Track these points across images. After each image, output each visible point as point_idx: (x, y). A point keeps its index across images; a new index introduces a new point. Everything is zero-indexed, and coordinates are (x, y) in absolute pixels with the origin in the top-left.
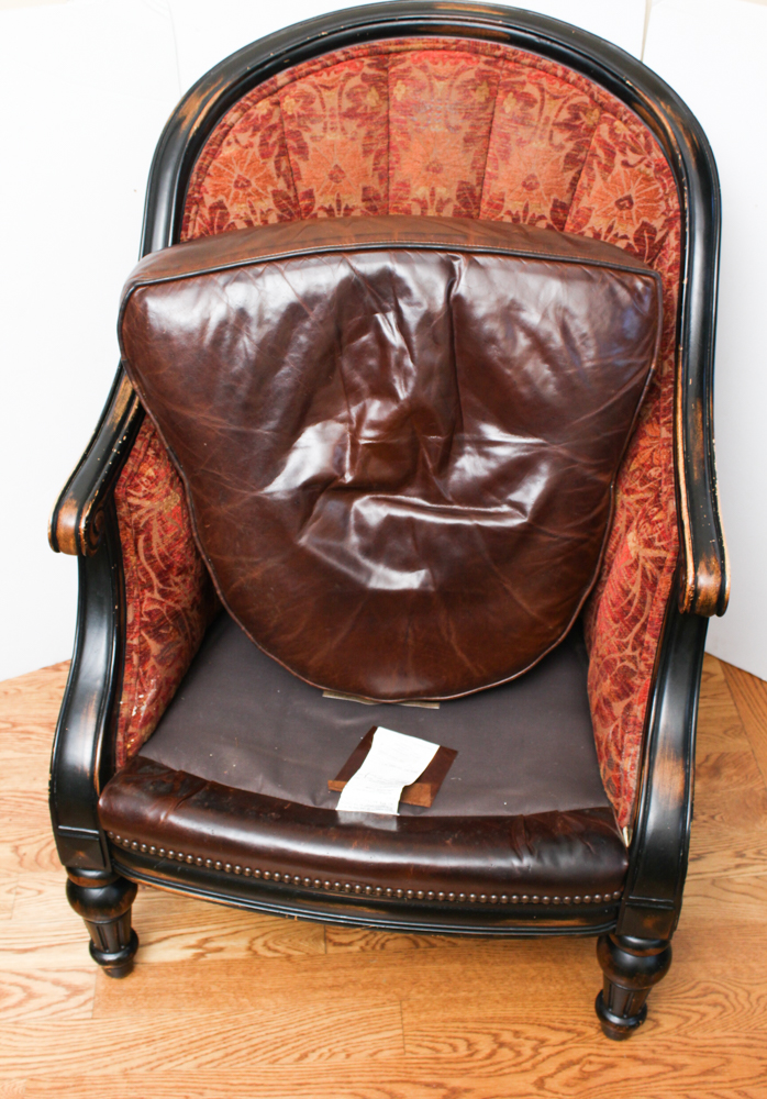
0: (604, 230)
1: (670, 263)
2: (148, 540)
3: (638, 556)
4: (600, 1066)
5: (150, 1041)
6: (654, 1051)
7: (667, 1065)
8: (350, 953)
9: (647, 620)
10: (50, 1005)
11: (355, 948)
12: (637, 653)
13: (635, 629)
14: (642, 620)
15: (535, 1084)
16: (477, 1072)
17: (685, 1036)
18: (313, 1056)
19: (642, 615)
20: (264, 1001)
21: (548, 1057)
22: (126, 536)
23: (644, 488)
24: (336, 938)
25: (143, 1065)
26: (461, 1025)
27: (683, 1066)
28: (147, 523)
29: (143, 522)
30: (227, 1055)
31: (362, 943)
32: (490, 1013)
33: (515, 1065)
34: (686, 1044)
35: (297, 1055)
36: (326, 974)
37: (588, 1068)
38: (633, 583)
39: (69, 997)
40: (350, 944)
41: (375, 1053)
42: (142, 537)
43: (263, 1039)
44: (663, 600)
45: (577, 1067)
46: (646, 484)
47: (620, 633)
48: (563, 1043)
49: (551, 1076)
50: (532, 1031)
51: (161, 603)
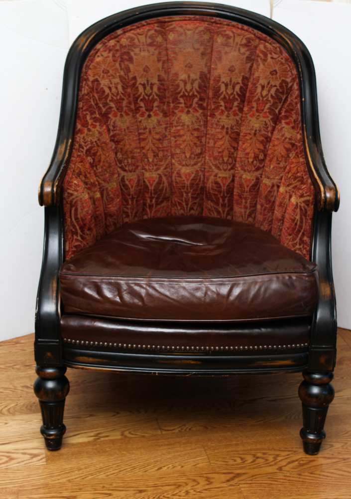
0: (266, 84)
1: (296, 95)
2: (76, 210)
3: (297, 203)
4: (307, 461)
5: (79, 470)
6: (332, 455)
7: (340, 459)
8: (174, 433)
9: (304, 230)
10: (23, 461)
11: (177, 431)
12: (301, 246)
13: (300, 236)
14: (302, 231)
15: (277, 469)
16: (248, 467)
17: (346, 448)
18: (164, 469)
19: (302, 228)
20: (134, 452)
21: (282, 460)
23: (295, 181)
24: (166, 429)
25: (78, 478)
26: (236, 453)
27: (348, 459)
28: (76, 202)
29: (74, 201)
30: (120, 471)
31: (180, 429)
32: (249, 448)
33: (266, 464)
34: (347, 451)
35: (156, 468)
36: (164, 441)
37: (301, 462)
38: (296, 215)
39: (32, 458)
40: (173, 430)
41: (196, 465)
42: (73, 209)
43: (138, 464)
44: (310, 219)
45: (297, 462)
46: (296, 179)
47: (293, 239)
48: (288, 455)
49: (285, 466)
50: (271, 452)
51: (81, 242)
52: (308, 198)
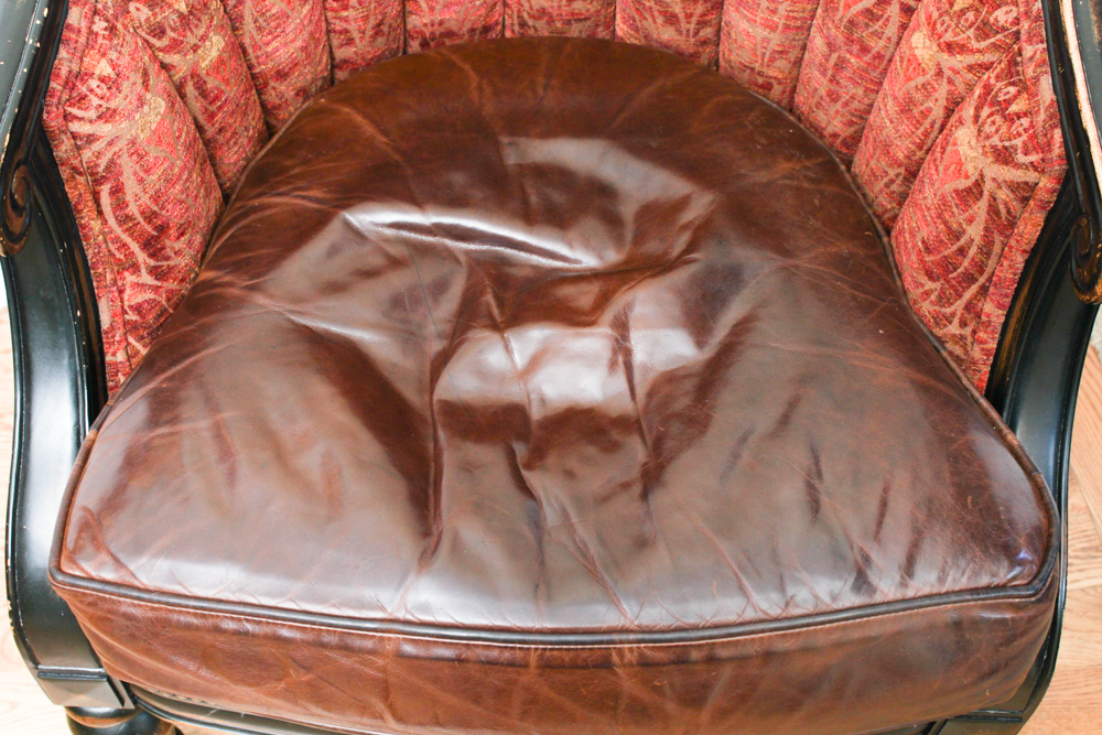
2: (117, 191)
3: (982, 176)
9: (989, 279)
12: (967, 331)
13: (967, 295)
14: (982, 280)
19: (981, 272)
22: (76, 190)
23: (983, 44)
28: (112, 164)
29: (103, 162)
38: (970, 221)
42: (105, 190)
44: (1024, 251)
46: (987, 36)
47: (940, 298)
51: (156, 289)
52: (1032, 176)
